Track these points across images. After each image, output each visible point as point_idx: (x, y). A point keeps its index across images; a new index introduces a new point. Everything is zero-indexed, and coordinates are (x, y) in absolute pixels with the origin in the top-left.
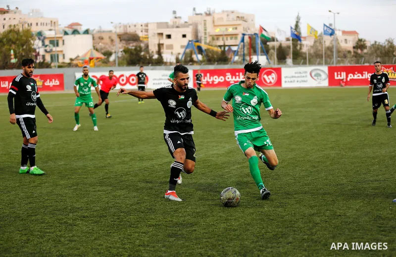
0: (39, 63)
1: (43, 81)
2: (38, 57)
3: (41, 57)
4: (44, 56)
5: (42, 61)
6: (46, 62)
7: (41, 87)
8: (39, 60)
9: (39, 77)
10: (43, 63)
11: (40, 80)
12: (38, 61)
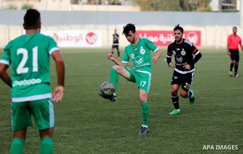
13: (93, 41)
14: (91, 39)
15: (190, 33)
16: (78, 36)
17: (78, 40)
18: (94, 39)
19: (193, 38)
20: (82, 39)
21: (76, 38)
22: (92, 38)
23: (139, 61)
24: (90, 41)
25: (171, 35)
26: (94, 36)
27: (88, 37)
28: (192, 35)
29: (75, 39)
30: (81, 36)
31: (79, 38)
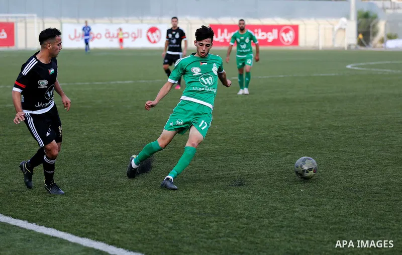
13: (157, 40)
14: (153, 36)
15: (284, 28)
16: (136, 32)
17: (135, 38)
18: (157, 36)
19: (288, 35)
20: (141, 37)
21: (133, 35)
22: (154, 34)
23: (207, 79)
24: (152, 40)
25: (260, 31)
26: (157, 32)
27: (150, 34)
28: (286, 31)
29: (132, 37)
30: (140, 31)
31: (137, 35)
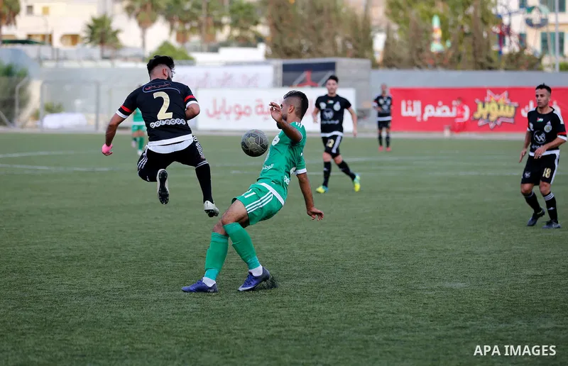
0: (510, 55)
1: (516, 104)
2: (507, 39)
3: (515, 39)
4: (522, 38)
5: (517, 49)
6: (528, 52)
7: (512, 121)
8: (511, 46)
9: (506, 94)
10: (519, 55)
11: (508, 101)
12: (506, 50)
